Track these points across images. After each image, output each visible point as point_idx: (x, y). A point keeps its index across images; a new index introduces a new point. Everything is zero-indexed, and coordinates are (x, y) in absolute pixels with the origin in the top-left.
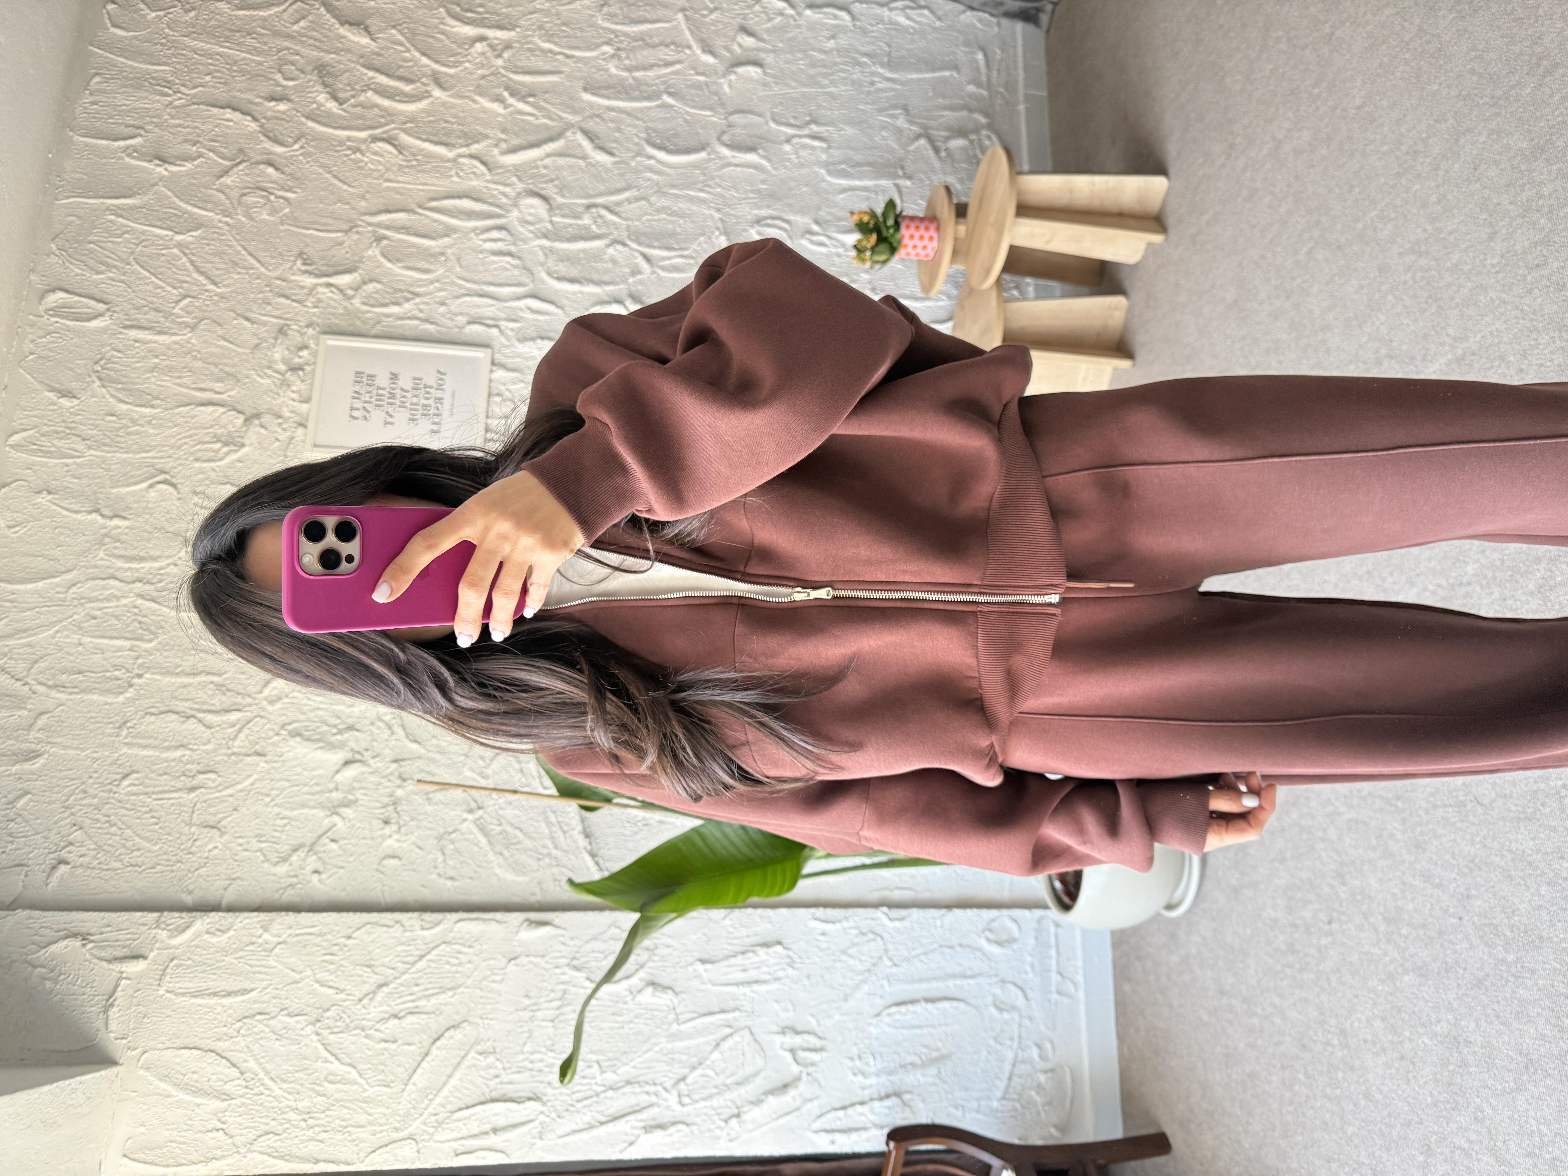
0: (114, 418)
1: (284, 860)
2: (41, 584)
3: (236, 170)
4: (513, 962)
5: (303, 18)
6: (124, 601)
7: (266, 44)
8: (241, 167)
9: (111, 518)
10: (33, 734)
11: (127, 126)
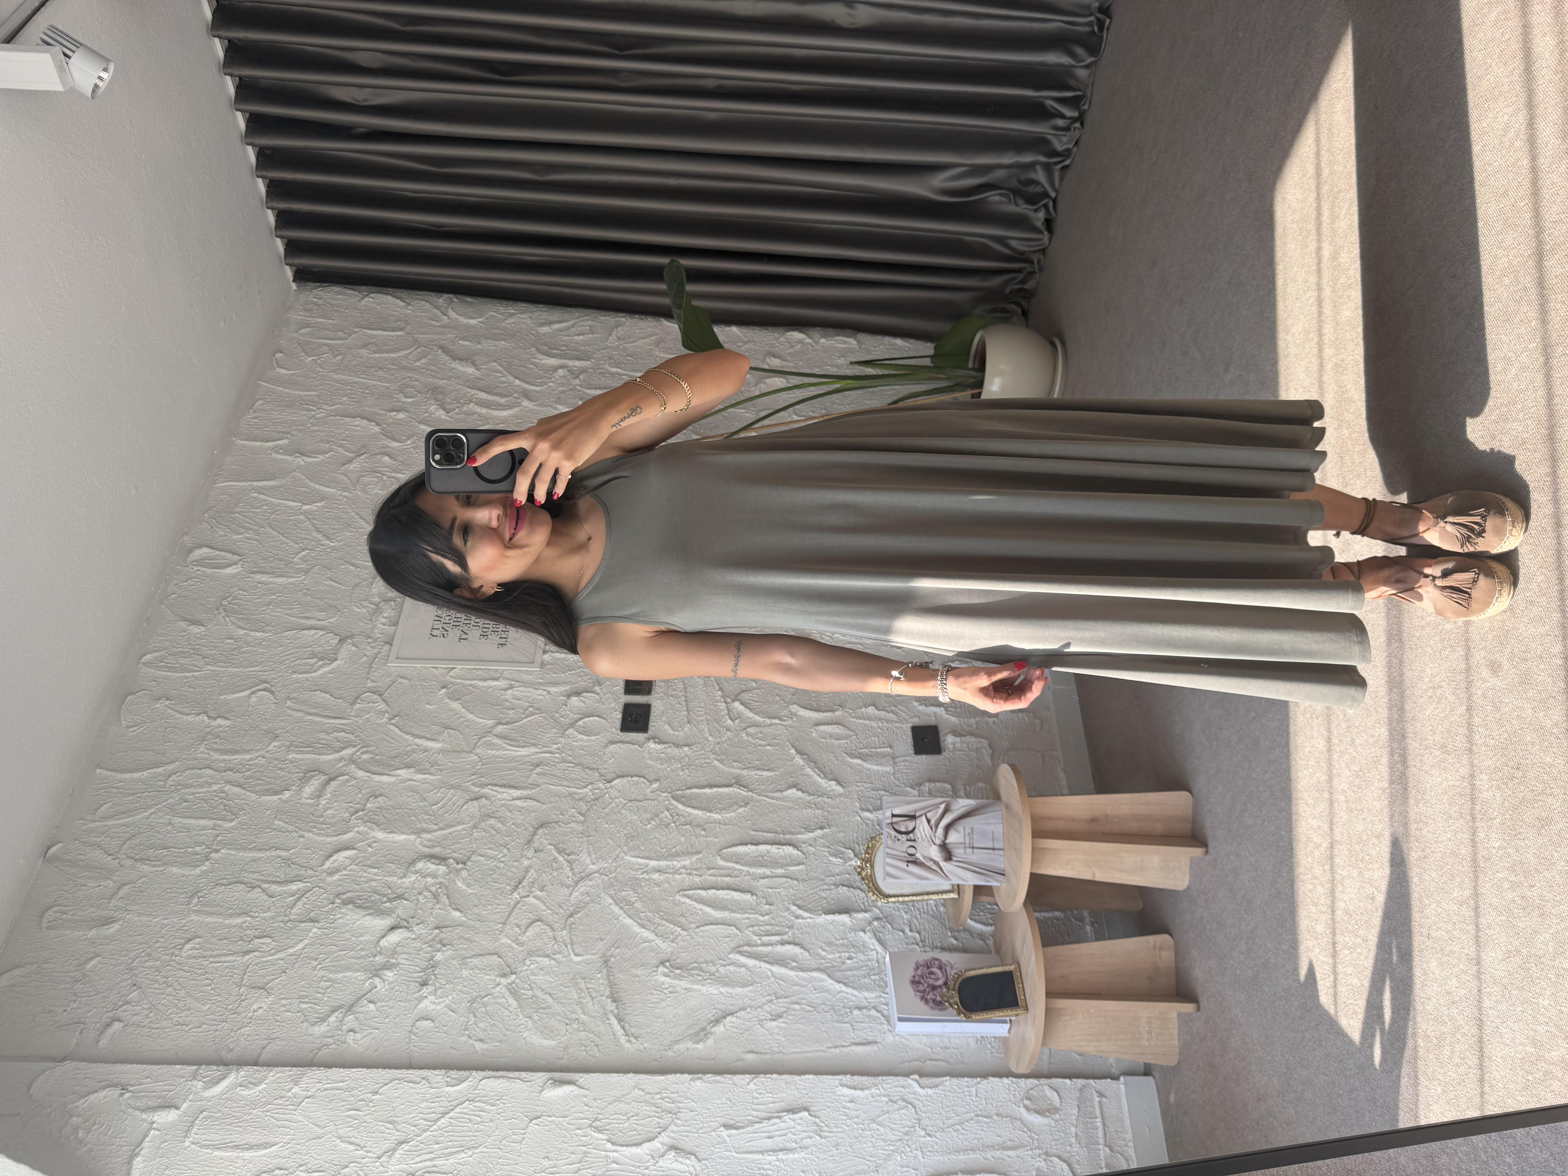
0: (232, 641)
1: (323, 1020)
2: (145, 773)
3: (358, 459)
4: (534, 1122)
5: (425, 357)
6: (215, 787)
7: (393, 375)
8: (362, 457)
9: (215, 719)
10: (114, 902)
11: (278, 432)
